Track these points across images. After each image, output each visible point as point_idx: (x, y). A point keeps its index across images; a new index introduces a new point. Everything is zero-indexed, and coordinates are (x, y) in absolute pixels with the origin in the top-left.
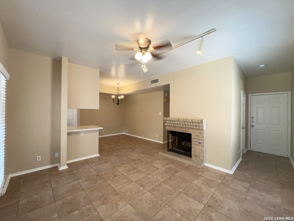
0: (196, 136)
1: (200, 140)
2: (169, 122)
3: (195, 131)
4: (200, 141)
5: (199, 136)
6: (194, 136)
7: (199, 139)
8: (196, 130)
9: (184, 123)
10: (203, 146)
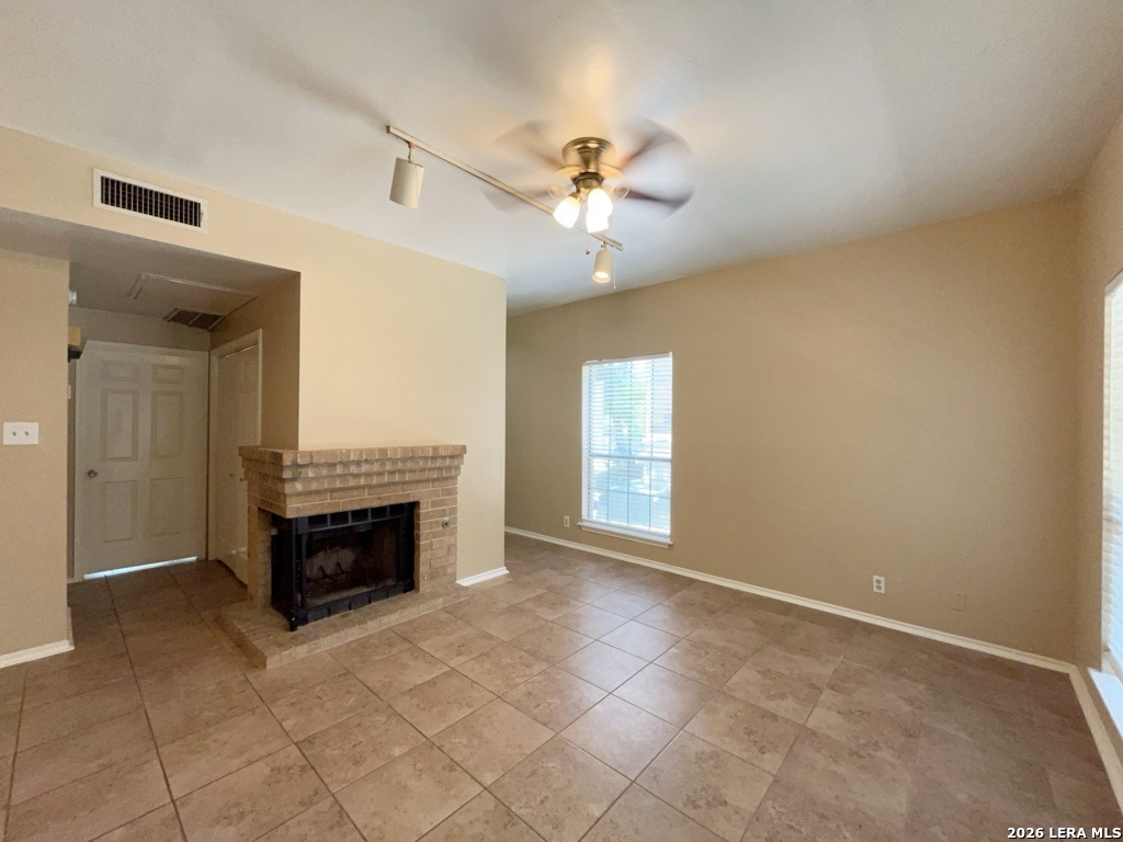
0: (434, 504)
1: (445, 515)
2: (325, 472)
3: (431, 489)
4: (446, 519)
5: (442, 503)
6: (427, 508)
7: (443, 513)
8: (437, 484)
9: (400, 465)
10: (454, 533)
